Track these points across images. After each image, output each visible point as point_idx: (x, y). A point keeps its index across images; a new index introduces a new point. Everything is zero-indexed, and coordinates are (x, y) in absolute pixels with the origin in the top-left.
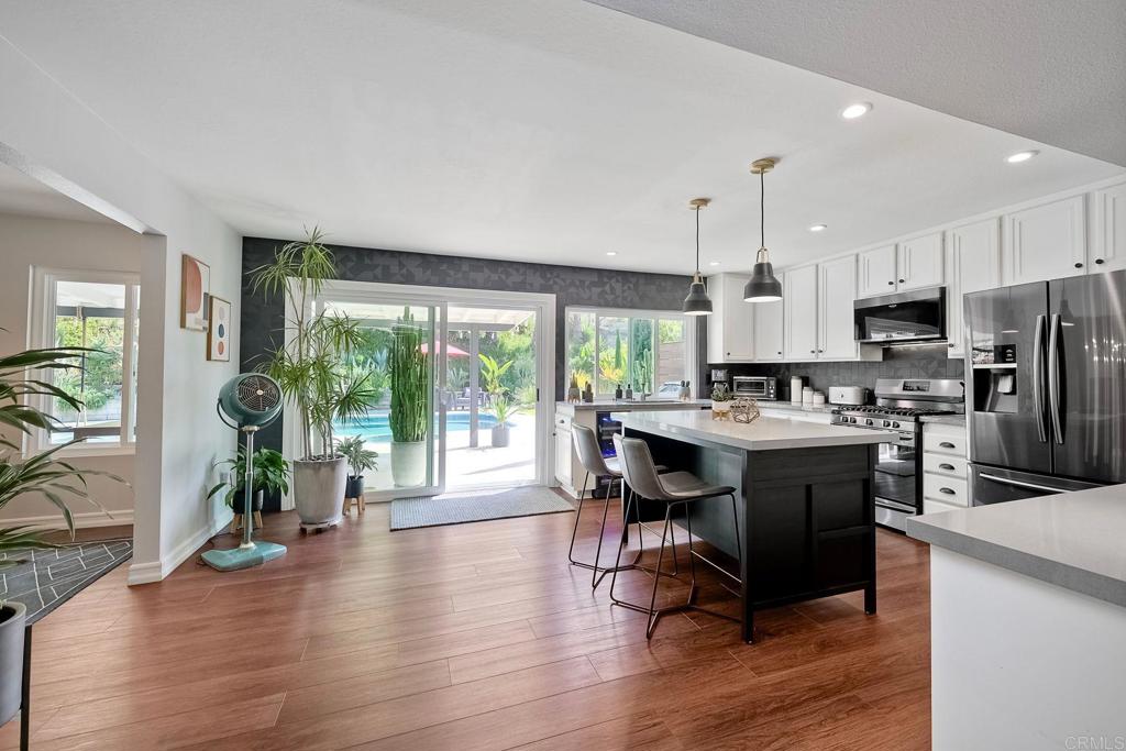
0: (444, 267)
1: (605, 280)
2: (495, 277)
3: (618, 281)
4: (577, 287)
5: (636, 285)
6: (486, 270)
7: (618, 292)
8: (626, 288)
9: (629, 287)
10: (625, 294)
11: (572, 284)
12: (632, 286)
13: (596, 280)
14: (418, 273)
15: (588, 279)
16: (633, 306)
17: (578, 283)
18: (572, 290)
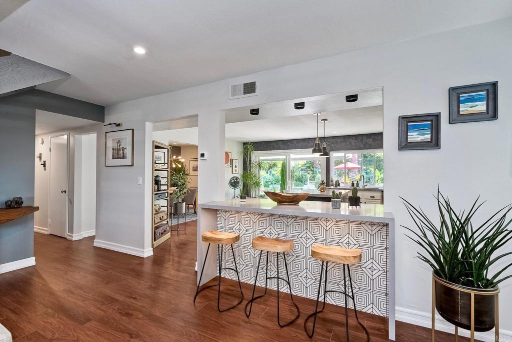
0: (289, 143)
1: (347, 139)
2: (304, 144)
3: (353, 139)
4: (334, 144)
5: (362, 140)
6: (302, 142)
7: (353, 144)
8: (357, 141)
9: (358, 141)
10: (357, 144)
11: (333, 143)
12: (359, 140)
13: (343, 140)
14: (281, 146)
15: (339, 140)
16: (360, 149)
17: (335, 142)
18: (333, 145)
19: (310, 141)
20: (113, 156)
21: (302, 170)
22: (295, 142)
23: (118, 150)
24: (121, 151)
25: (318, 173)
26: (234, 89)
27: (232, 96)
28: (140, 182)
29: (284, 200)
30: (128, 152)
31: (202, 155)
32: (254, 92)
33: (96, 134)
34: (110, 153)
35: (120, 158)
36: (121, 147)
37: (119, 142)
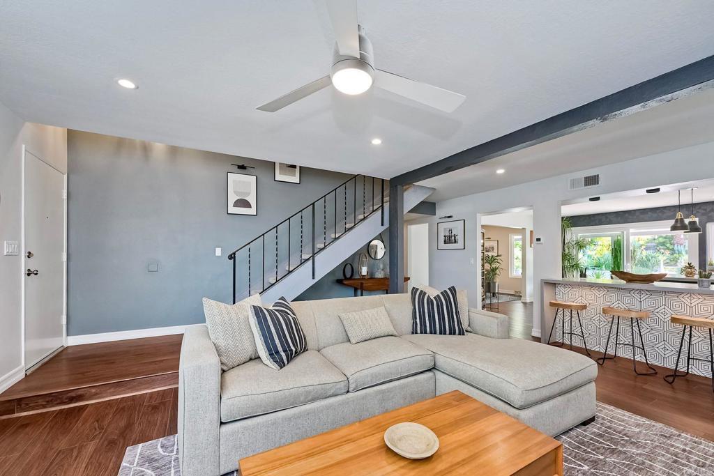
19: (665, 211)
20: (445, 241)
21: (647, 249)
22: (638, 214)
23: (450, 237)
24: (453, 238)
25: (684, 253)
26: (574, 183)
27: (571, 188)
28: (472, 262)
29: (634, 279)
30: (460, 238)
31: (538, 240)
32: (598, 183)
33: (428, 224)
34: (442, 239)
35: (452, 243)
36: (453, 234)
37: (450, 230)
